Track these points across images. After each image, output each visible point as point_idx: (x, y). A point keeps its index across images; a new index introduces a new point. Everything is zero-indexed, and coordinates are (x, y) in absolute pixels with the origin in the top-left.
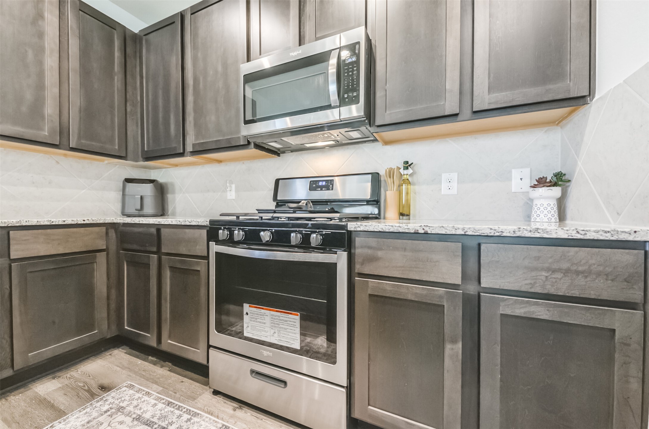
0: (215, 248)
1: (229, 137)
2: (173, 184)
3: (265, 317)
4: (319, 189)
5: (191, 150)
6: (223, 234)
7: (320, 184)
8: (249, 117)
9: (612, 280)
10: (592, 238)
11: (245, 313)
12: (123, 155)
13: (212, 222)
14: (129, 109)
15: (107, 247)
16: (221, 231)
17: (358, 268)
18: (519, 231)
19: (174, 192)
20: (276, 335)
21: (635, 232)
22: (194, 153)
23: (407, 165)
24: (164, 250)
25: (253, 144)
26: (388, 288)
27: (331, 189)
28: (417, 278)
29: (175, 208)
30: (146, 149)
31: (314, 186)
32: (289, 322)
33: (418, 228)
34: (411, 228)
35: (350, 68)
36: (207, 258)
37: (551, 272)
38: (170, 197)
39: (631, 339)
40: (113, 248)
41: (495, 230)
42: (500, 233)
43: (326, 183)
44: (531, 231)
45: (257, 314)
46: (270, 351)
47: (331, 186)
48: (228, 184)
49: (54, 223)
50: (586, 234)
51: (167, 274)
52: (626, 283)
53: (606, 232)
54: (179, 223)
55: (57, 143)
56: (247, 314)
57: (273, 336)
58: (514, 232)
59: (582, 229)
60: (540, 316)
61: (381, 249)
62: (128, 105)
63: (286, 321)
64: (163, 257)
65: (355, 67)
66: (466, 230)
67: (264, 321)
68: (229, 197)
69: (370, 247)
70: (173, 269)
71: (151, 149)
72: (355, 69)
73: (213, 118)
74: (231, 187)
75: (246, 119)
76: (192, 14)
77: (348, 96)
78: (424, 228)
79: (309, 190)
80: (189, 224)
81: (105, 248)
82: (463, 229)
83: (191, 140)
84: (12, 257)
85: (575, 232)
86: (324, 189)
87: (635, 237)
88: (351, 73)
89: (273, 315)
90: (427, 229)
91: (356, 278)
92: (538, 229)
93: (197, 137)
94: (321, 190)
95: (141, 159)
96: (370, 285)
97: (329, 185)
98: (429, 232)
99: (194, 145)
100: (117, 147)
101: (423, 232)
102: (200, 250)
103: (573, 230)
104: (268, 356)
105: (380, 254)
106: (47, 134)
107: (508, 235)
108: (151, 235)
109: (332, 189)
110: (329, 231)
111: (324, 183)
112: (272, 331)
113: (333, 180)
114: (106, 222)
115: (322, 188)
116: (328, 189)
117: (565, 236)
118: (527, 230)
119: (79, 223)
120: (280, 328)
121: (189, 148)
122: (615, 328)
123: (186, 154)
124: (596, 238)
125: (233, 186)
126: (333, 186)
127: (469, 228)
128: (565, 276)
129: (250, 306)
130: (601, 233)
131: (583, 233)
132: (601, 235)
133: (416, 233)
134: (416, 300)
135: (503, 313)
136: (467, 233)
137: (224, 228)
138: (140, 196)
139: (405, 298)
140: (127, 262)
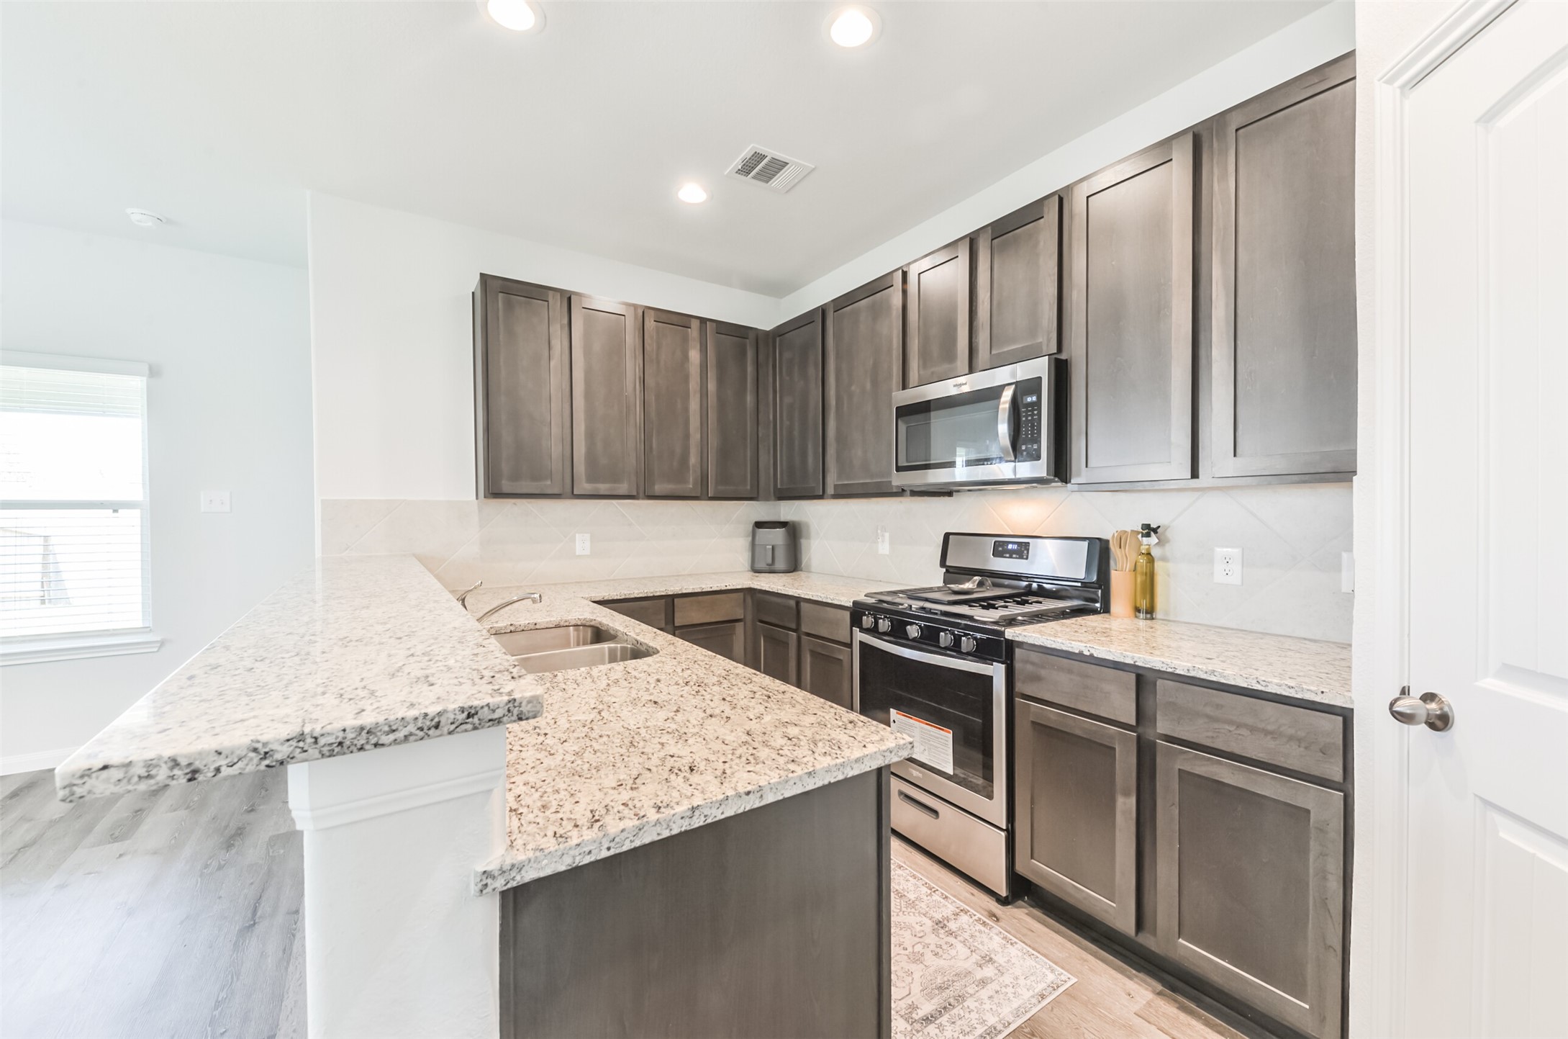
0: (860, 636)
1: (879, 480)
2: (807, 526)
3: (914, 728)
4: (1008, 555)
5: (833, 493)
6: (867, 621)
7: (1010, 546)
8: (903, 463)
9: (1306, 748)
10: (1274, 691)
11: (892, 720)
12: (755, 496)
13: (855, 603)
14: (760, 435)
15: (744, 616)
16: (865, 618)
17: (1020, 687)
18: (1194, 670)
19: (808, 537)
20: (926, 753)
21: (1322, 692)
22: (838, 496)
23: (1149, 530)
24: (804, 629)
25: (908, 492)
26: (1053, 717)
27: (1025, 557)
28: (1086, 709)
29: (810, 559)
30: (779, 487)
31: (1000, 549)
32: (940, 740)
33: (1083, 649)
34: (1075, 647)
35: (1030, 411)
36: (850, 645)
37: (1235, 727)
38: (803, 542)
39: (1328, 825)
40: (749, 617)
41: (1168, 665)
42: (1173, 669)
43: (1018, 546)
44: (1206, 673)
45: (905, 724)
46: (920, 772)
47: (1025, 552)
48: (879, 531)
49: (704, 590)
50: (1267, 686)
51: (807, 659)
52: (1321, 754)
53: (1289, 687)
54: (820, 599)
55: (699, 495)
56: (894, 721)
57: (922, 753)
58: (1188, 670)
59: (1263, 679)
60: (1223, 778)
61: (1043, 667)
62: (760, 428)
63: (938, 738)
64: (804, 638)
65: (1036, 410)
66: (1135, 659)
67: (913, 734)
68: (881, 552)
69: (1033, 663)
70: (813, 653)
71: (785, 487)
72: (1036, 412)
73: (860, 453)
74: (883, 536)
75: (899, 465)
76: (835, 312)
77: (1026, 448)
78: (1090, 649)
79: (993, 555)
80: (830, 602)
81: (742, 617)
82: (1133, 658)
83: (832, 480)
84: (676, 625)
85: (1255, 681)
86: (1014, 556)
87: (1322, 698)
88: (1030, 418)
89: (922, 728)
90: (1092, 651)
91: (1017, 699)
92: (1214, 671)
93: (840, 477)
94: (1011, 557)
95: (773, 498)
96: (1032, 709)
97: (1022, 551)
98: (1095, 655)
99: (836, 486)
100: (749, 487)
101: (1088, 654)
102: (843, 635)
103: (1253, 679)
104: (917, 778)
105: (1043, 672)
106: (691, 486)
107: (1182, 673)
108: (789, 608)
109: (1027, 559)
110: (985, 636)
111: (1015, 547)
112: (922, 748)
113: (1029, 543)
114: (744, 587)
115: (1011, 554)
116: (1021, 557)
117: (1245, 685)
118: (1202, 671)
119: (723, 589)
120: (931, 745)
121: (830, 490)
122: (1310, 809)
123: (825, 496)
124: (1278, 693)
125: (887, 535)
126: (1028, 553)
127: (1140, 658)
128: (1252, 734)
129: (897, 713)
130: (1284, 687)
131: (1264, 684)
132: (1284, 690)
133: (1081, 654)
134: (1085, 736)
135: (1181, 768)
136: (1137, 664)
137: (869, 614)
138: (771, 547)
139: (1071, 732)
140: (764, 637)
